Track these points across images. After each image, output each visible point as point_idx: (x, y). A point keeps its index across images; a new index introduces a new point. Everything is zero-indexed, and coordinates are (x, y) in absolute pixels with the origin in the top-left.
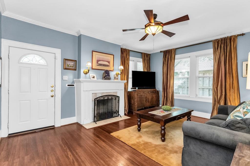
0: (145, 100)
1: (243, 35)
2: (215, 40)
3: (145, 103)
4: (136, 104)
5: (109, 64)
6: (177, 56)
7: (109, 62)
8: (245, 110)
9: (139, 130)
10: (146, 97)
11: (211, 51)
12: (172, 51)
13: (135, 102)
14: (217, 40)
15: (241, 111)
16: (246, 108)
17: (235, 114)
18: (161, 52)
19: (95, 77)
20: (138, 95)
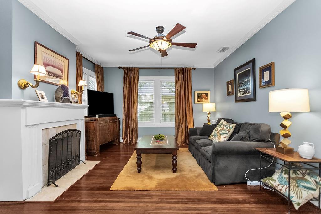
0: (107, 133)
1: (195, 69)
2: (177, 68)
3: (107, 136)
4: (99, 140)
5: (63, 74)
6: (141, 77)
7: (62, 71)
8: (228, 128)
9: (139, 171)
10: (108, 128)
11: (173, 78)
12: (134, 70)
13: (98, 137)
14: (178, 68)
15: (226, 129)
16: (229, 127)
17: (221, 132)
18: (120, 68)
19: (44, 96)
20: (100, 126)
